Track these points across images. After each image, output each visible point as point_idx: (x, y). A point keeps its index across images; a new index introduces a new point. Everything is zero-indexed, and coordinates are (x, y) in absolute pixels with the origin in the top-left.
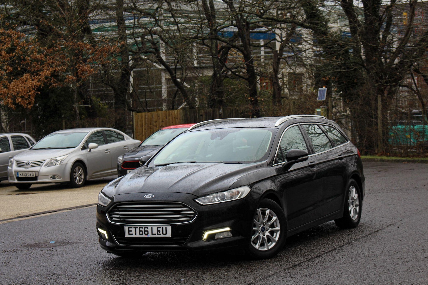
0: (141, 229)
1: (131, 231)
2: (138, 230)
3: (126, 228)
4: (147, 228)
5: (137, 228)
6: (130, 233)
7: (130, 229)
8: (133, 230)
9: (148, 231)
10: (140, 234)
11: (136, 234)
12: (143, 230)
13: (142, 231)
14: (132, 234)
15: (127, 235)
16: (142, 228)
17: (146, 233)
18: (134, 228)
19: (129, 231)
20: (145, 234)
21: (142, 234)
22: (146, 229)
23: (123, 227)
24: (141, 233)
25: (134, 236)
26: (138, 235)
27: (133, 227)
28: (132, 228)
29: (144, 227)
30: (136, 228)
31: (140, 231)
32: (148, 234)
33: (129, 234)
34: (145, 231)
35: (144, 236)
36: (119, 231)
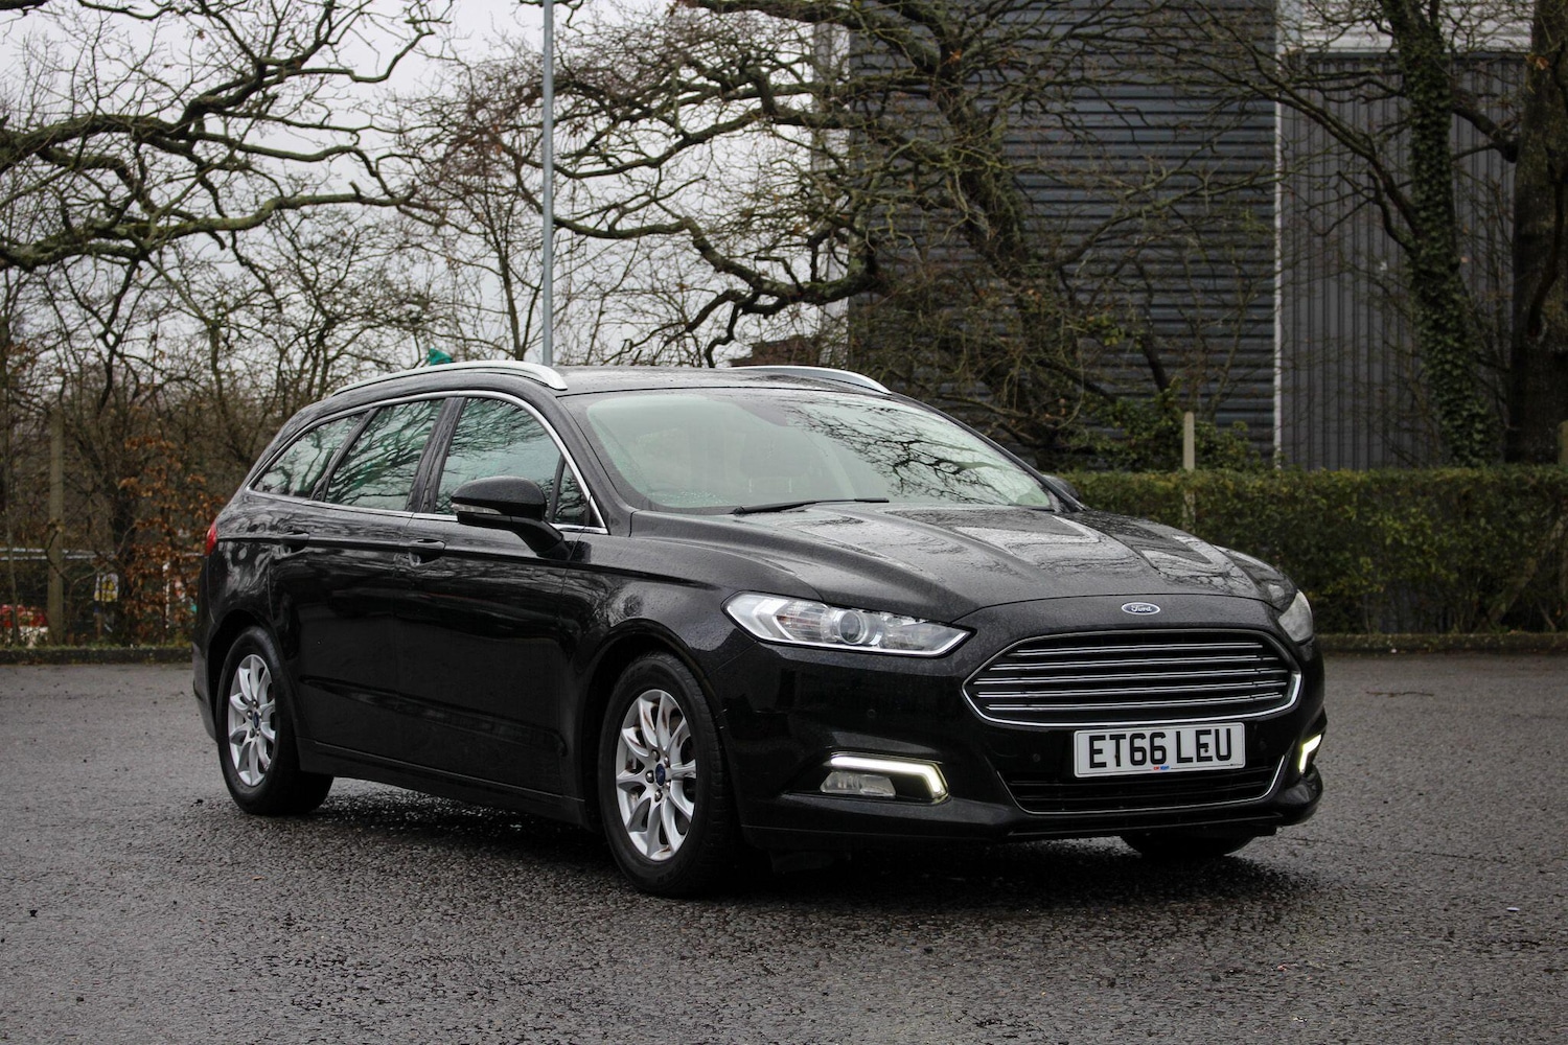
0: (1138, 743)
1: (1100, 751)
2: (1125, 745)
3: (1081, 741)
4: (1162, 735)
5: (1123, 737)
6: (1098, 758)
7: (1097, 745)
8: (1108, 746)
9: (1162, 749)
10: (1134, 762)
11: (1118, 764)
12: (1145, 743)
13: (1142, 750)
14: (1103, 765)
15: (1082, 768)
16: (1142, 736)
17: (1158, 755)
18: (1112, 737)
19: (1093, 752)
20: (1154, 761)
21: (1142, 762)
22: (1158, 742)
23: (1066, 739)
24: (1138, 756)
25: (1111, 770)
26: (1127, 768)
27: (1107, 733)
28: (1102, 738)
29: (1148, 732)
30: (1117, 738)
31: (1133, 750)
32: (1163, 760)
33: (1093, 765)
34: (1154, 748)
35: (1149, 768)
36: (1037, 757)
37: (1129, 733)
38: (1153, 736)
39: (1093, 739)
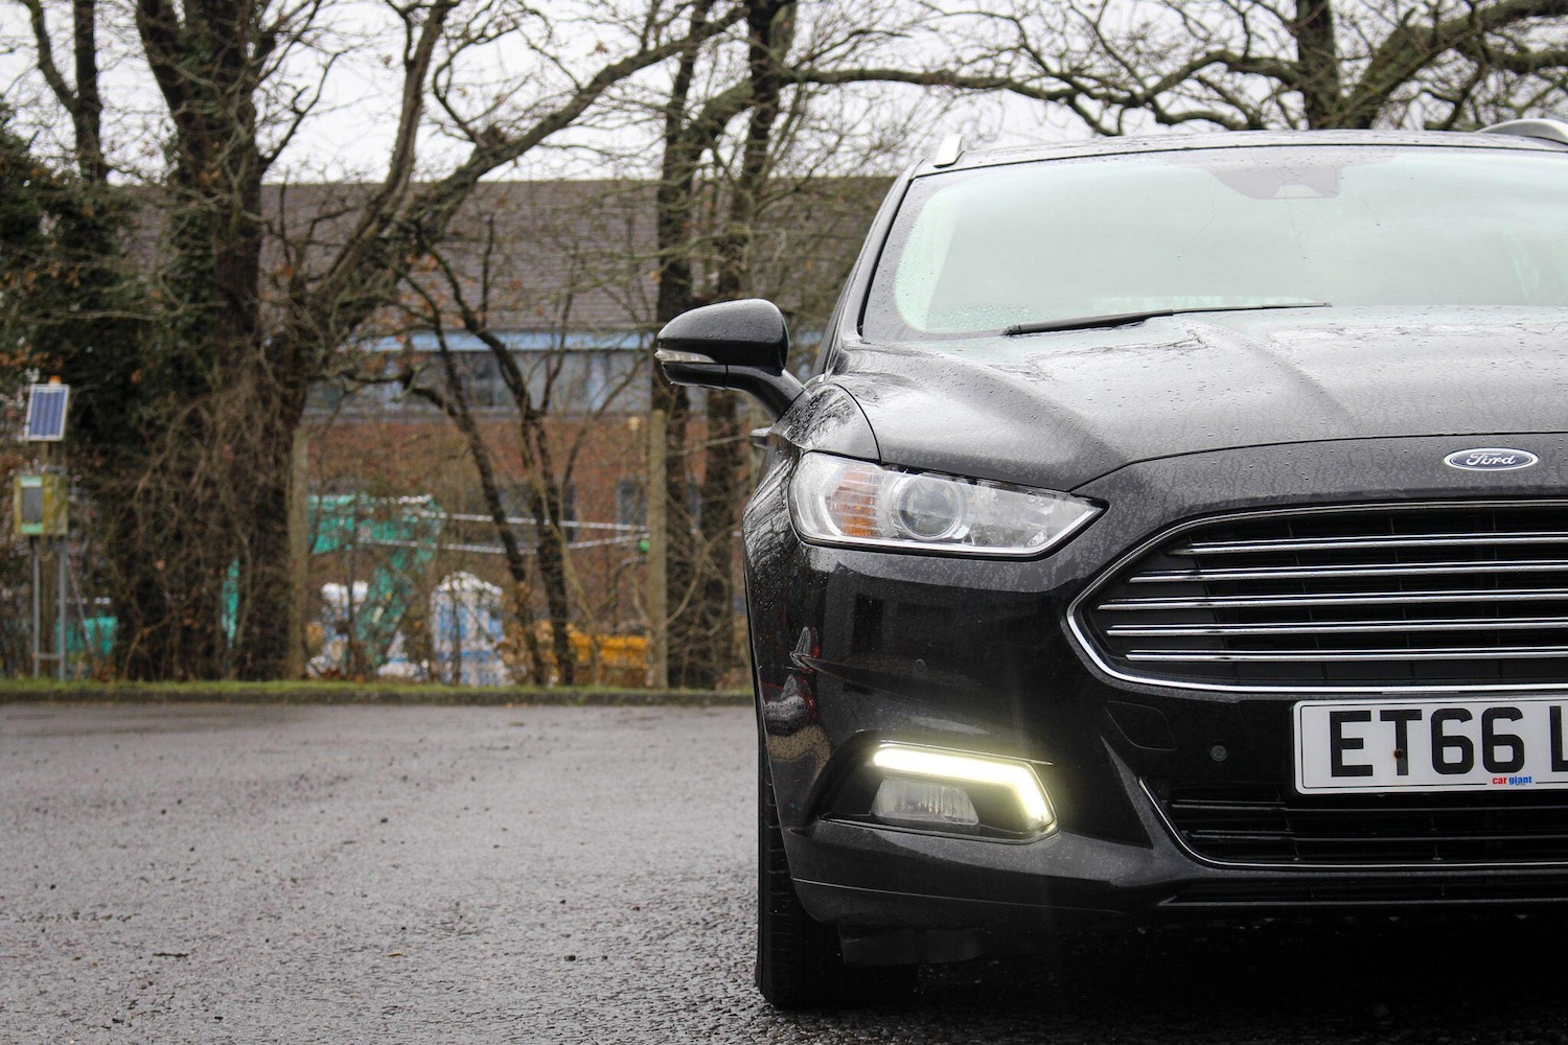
0: (1450, 728)
1: (1357, 744)
2: (1419, 735)
3: (1311, 725)
4: (1514, 714)
5: (1416, 715)
6: (1350, 757)
7: (1349, 730)
8: (1377, 738)
9: (1516, 743)
10: (1440, 766)
11: (1402, 769)
12: (1472, 730)
13: (1463, 743)
14: (1366, 770)
15: (1313, 774)
16: (1464, 716)
17: (1503, 754)
18: (1386, 716)
19: (1339, 744)
20: (1491, 765)
21: (1465, 766)
22: (1501, 727)
23: (1278, 718)
24: (1452, 755)
25: (1385, 779)
26: (1422, 777)
27: (1375, 708)
28: (1365, 716)
29: (1477, 708)
30: (1401, 719)
31: (1439, 742)
32: (1517, 763)
33: (1338, 769)
34: (1490, 740)
35: (1479, 779)
36: (1219, 753)
37: (1428, 709)
38: (1489, 717)
39: (1337, 719)
